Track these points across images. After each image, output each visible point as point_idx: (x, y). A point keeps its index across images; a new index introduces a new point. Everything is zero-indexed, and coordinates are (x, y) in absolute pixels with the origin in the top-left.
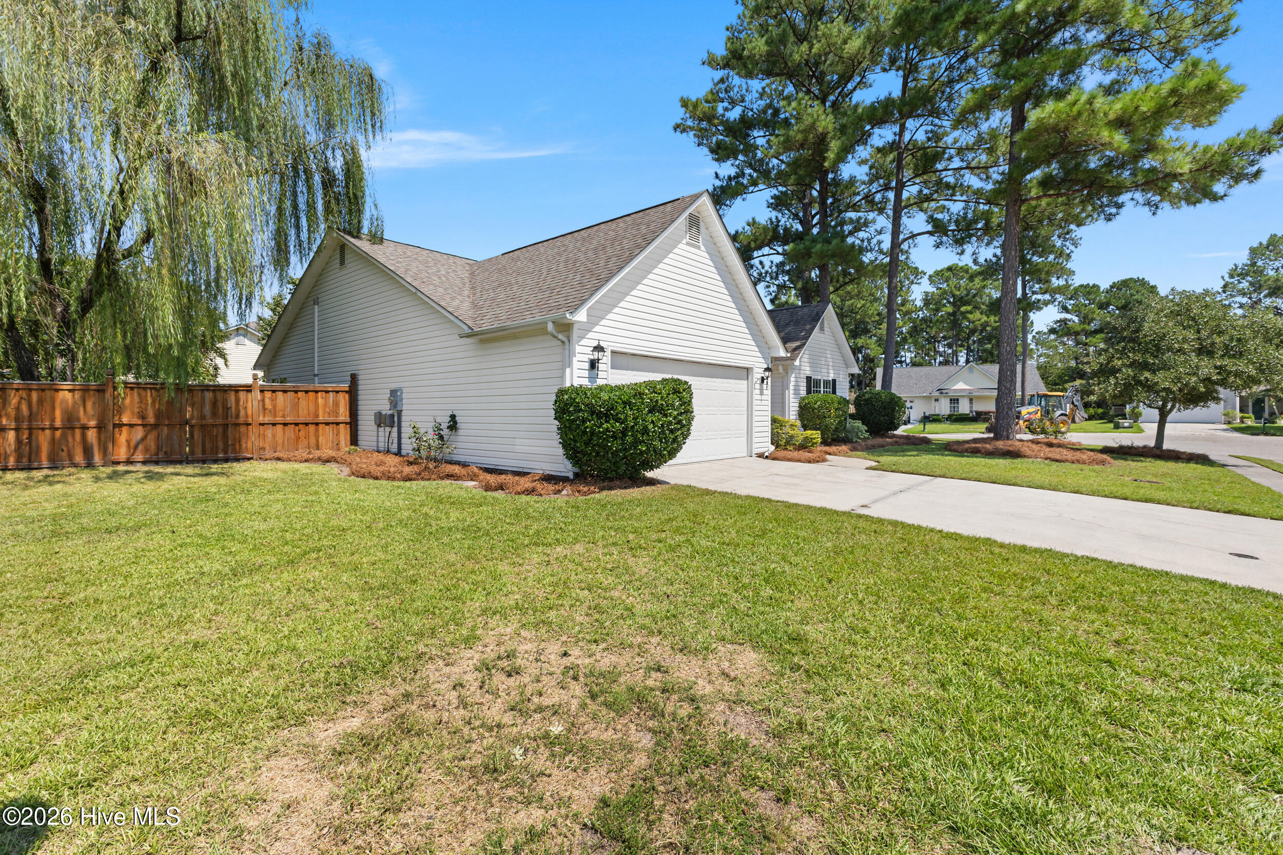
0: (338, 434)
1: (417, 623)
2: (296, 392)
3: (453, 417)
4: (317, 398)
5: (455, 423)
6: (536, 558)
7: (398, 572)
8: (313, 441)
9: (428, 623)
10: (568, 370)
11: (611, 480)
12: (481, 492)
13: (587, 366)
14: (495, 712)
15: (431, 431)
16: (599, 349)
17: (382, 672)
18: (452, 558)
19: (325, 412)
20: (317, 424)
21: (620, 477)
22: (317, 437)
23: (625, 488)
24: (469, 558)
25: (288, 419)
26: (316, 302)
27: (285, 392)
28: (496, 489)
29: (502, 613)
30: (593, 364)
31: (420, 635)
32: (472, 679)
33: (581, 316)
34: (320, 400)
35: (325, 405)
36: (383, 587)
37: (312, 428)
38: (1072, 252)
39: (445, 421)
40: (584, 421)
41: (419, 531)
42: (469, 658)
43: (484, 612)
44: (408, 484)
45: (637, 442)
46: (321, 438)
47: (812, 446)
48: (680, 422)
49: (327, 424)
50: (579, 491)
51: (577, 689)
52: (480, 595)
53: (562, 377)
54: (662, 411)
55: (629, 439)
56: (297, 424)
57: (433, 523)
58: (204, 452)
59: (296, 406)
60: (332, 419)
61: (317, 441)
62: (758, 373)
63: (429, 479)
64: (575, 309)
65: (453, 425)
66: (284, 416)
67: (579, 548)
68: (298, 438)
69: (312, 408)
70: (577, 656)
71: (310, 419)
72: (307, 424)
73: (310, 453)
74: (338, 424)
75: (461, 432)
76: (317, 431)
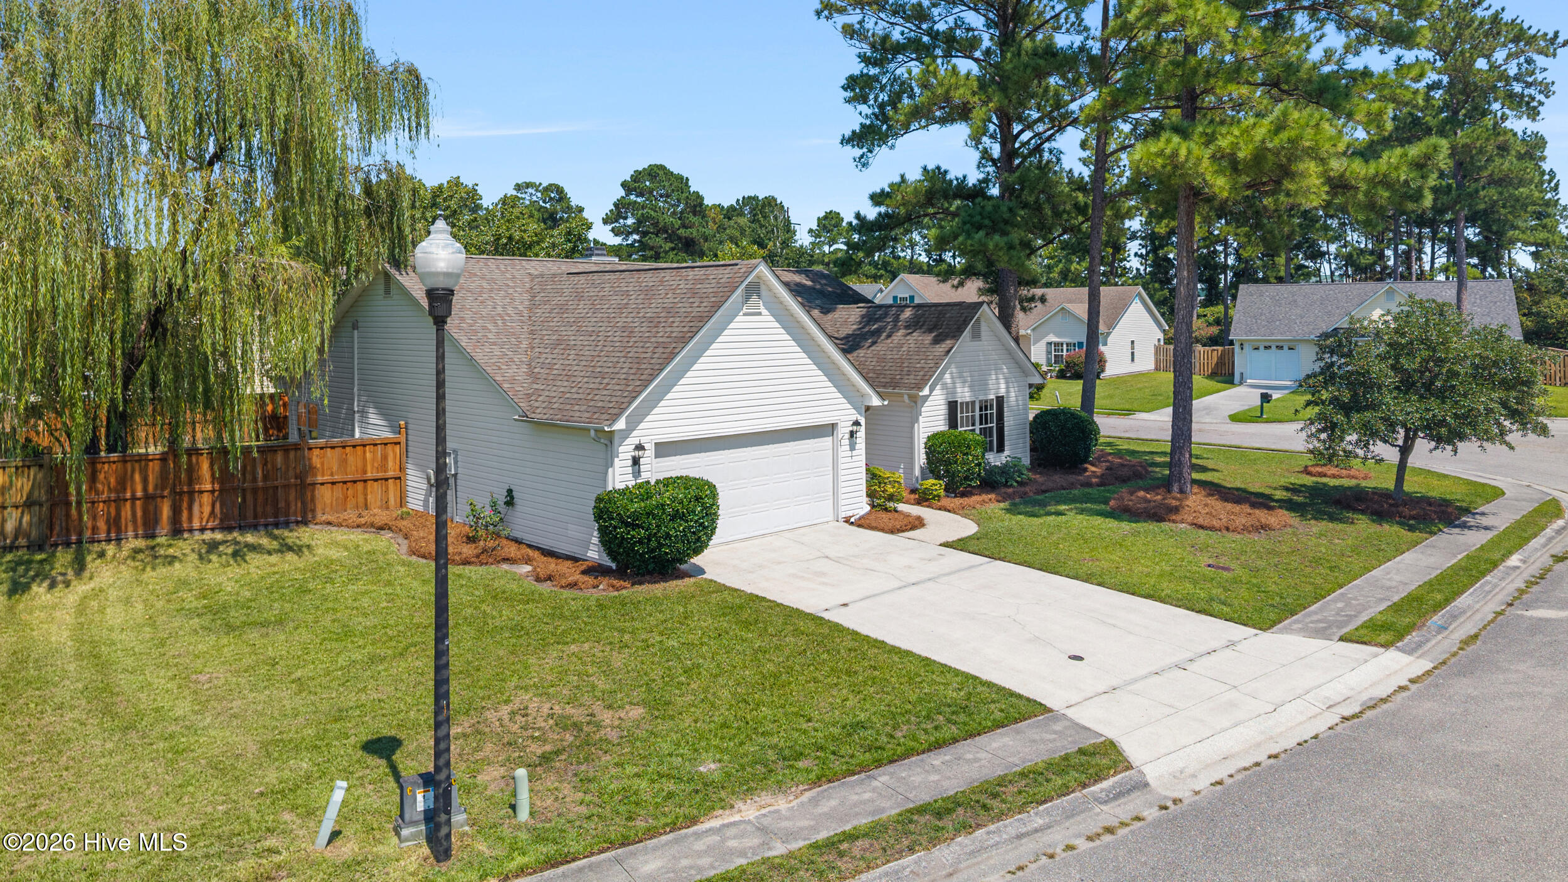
0: (387, 491)
1: (481, 693)
2: (344, 447)
3: (510, 491)
4: (365, 452)
5: (512, 498)
6: (555, 654)
7: (469, 663)
8: (361, 499)
9: (487, 693)
10: (610, 470)
11: (643, 575)
12: (531, 584)
13: (630, 462)
14: (515, 728)
15: (488, 508)
16: (640, 447)
17: (467, 713)
18: (501, 653)
19: (373, 466)
20: (365, 481)
21: (650, 573)
22: (366, 495)
23: (655, 582)
24: (512, 653)
25: (337, 478)
26: (355, 326)
27: (333, 448)
28: (546, 580)
29: (526, 689)
30: (636, 461)
31: (483, 698)
32: (506, 718)
33: (621, 424)
34: (368, 455)
35: (374, 460)
36: (461, 672)
37: (360, 485)
38: (1541, 103)
39: (502, 498)
40: (615, 528)
41: (480, 631)
42: (505, 710)
43: (516, 688)
44: (467, 568)
45: (660, 545)
46: (369, 497)
47: (933, 498)
48: (701, 524)
49: (376, 480)
50: (613, 587)
51: (551, 722)
52: (515, 679)
53: (605, 480)
54: (683, 517)
55: (653, 544)
56: (345, 482)
57: (490, 622)
58: (255, 517)
59: (344, 462)
60: (380, 475)
61: (366, 500)
62: (844, 430)
63: (486, 564)
64: (615, 418)
65: (510, 502)
66: (332, 474)
67: (586, 646)
68: (346, 497)
69: (360, 464)
70: (557, 709)
71: (358, 476)
72: (355, 482)
73: (360, 516)
74: (386, 479)
75: (518, 508)
76: (365, 488)
